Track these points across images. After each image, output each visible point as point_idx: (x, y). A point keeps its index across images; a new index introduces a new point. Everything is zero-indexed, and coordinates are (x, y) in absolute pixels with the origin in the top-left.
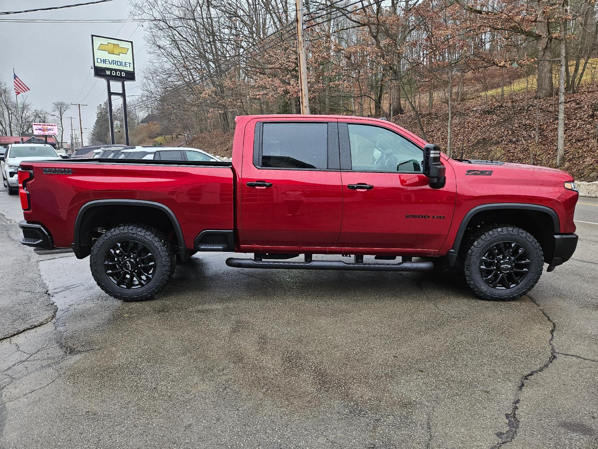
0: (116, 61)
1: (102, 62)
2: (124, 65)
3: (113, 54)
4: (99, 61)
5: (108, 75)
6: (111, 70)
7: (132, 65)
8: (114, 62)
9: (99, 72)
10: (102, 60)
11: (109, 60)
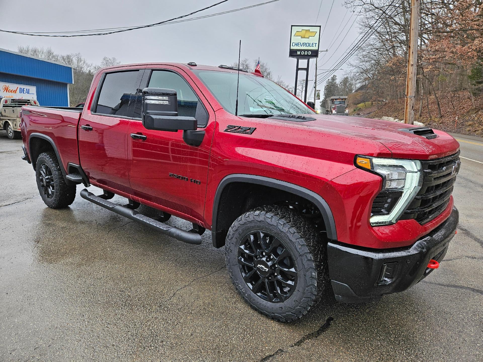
0: (305, 43)
1: (296, 45)
2: (311, 45)
3: (304, 38)
4: (294, 44)
5: (299, 55)
6: (301, 50)
7: (317, 45)
8: (304, 44)
9: (293, 53)
10: (296, 44)
11: (301, 43)
